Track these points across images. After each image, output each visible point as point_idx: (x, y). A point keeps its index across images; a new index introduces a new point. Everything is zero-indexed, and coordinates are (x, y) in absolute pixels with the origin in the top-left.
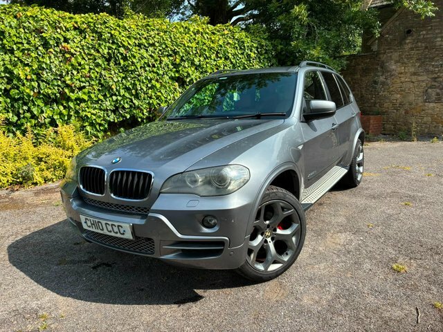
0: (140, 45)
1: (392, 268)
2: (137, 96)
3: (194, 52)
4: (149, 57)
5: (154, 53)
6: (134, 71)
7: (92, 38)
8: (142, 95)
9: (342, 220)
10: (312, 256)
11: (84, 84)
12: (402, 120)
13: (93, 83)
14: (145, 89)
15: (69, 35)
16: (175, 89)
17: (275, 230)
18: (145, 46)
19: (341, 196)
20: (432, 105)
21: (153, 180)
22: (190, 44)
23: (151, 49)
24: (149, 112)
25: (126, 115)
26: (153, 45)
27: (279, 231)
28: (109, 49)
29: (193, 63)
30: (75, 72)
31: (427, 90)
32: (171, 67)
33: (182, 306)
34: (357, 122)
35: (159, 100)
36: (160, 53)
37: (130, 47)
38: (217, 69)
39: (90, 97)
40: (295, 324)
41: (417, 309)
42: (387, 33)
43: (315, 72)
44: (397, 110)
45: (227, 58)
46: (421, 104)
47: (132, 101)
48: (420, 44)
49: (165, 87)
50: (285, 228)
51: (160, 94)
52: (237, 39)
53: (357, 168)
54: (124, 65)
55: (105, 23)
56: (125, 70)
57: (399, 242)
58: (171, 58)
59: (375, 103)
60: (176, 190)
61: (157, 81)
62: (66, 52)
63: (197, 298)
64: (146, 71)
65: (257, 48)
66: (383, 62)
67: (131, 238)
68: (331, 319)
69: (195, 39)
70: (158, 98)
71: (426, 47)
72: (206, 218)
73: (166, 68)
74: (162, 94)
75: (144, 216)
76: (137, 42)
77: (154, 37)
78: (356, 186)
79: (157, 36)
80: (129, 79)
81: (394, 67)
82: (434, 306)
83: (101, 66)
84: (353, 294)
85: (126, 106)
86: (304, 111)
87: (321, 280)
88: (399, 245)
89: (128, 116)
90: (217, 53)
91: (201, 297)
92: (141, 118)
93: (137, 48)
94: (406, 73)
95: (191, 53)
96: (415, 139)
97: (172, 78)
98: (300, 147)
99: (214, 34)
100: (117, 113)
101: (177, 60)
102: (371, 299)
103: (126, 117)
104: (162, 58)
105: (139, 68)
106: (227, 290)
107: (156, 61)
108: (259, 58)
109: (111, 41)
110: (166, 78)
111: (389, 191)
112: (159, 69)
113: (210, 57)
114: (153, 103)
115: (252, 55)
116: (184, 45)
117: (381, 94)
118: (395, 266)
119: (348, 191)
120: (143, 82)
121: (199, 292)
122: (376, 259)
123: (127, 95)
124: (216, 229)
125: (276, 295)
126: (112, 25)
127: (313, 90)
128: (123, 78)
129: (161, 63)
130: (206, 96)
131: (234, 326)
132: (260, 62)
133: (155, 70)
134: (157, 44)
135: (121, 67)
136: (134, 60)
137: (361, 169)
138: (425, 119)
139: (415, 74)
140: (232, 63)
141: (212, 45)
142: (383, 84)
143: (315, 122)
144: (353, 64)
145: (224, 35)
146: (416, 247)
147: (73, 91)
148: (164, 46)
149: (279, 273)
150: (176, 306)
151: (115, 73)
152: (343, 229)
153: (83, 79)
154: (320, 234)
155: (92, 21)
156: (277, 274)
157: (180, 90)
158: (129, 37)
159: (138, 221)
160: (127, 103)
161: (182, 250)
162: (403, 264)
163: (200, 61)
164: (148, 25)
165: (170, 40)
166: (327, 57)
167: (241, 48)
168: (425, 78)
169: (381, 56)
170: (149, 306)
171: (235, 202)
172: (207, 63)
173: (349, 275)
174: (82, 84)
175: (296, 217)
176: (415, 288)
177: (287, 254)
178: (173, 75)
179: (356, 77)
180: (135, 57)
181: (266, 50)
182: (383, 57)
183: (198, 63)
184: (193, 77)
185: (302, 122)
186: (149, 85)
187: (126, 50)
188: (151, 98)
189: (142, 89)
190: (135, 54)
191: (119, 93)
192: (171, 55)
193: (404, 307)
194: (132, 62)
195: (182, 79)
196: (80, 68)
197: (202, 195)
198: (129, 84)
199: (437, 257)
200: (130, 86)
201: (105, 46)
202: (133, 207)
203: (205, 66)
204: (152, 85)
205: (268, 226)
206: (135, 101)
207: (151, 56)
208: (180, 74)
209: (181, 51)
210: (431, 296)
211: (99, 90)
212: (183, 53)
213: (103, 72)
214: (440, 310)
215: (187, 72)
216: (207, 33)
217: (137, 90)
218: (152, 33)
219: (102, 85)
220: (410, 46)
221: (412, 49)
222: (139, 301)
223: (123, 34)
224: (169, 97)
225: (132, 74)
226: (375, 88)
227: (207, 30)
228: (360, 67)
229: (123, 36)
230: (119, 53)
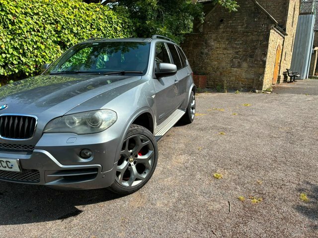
0: (26, 14)
1: (213, 176)
2: (24, 55)
3: (73, 23)
4: (34, 23)
5: (38, 20)
6: (21, 34)
8: (29, 54)
9: (182, 146)
10: (163, 173)
12: (218, 78)
14: (31, 50)
16: (58, 51)
17: (136, 156)
18: (30, 14)
19: (181, 129)
20: (235, 69)
21: (36, 122)
22: (69, 16)
23: (35, 17)
24: (36, 68)
25: (15, 69)
26: (37, 14)
27: (139, 157)
29: (72, 31)
31: (232, 60)
32: (53, 33)
33: (65, 220)
34: (191, 80)
35: (44, 59)
36: (44, 21)
37: (18, 15)
38: (92, 37)
40: (151, 222)
41: (229, 202)
42: (208, 21)
43: (163, 43)
44: (215, 72)
45: (99, 30)
46: (229, 69)
47: (20, 59)
48: (228, 29)
49: (49, 49)
50: (143, 154)
51: (45, 54)
52: (106, 16)
53: (191, 110)
54: (12, 29)
56: (12, 33)
57: (217, 159)
58: (54, 26)
59: (202, 67)
60: (57, 130)
61: (42, 43)
63: (78, 212)
64: (31, 35)
65: (122, 24)
66: (206, 40)
67: (19, 171)
68: (175, 215)
69: (73, 13)
70: (43, 57)
71: (232, 32)
72: (83, 151)
73: (49, 34)
74: (47, 54)
75: (30, 152)
76: (23, 11)
77: (39, 8)
78: (190, 122)
79: (41, 8)
80: (17, 40)
81: (213, 44)
82: (239, 199)
84: (190, 196)
85: (15, 62)
86: (156, 71)
87: (168, 189)
88: (218, 161)
89: (17, 71)
90: (92, 25)
91: (81, 211)
92: (28, 72)
93: (24, 16)
94: (220, 48)
95: (70, 23)
96: (226, 91)
97: (54, 42)
98: (153, 97)
99: (88, 10)
100: (7, 68)
101: (59, 28)
102: (201, 198)
103: (15, 71)
104: (46, 25)
105: (25, 32)
106: (101, 204)
107: (40, 27)
108: (124, 31)
110: (50, 41)
111: (211, 125)
112: (43, 34)
113: (86, 28)
114: (39, 61)
115: (119, 28)
116: (64, 16)
117: (205, 61)
118: (215, 175)
119: (186, 126)
120: (29, 44)
121: (79, 207)
122: (204, 171)
123: (15, 53)
124: (91, 159)
125: (138, 203)
127: (161, 56)
128: (11, 39)
129: (44, 29)
130: (83, 57)
131: (107, 230)
132: (124, 34)
133: (40, 34)
134: (41, 14)
135: (9, 31)
136: (21, 25)
137: (194, 111)
138: (232, 78)
139: (225, 49)
140: (103, 33)
141: (87, 18)
142: (207, 54)
143: (163, 79)
144: (188, 40)
145: (97, 12)
146: (227, 161)
148: (47, 16)
149: (139, 187)
150: (60, 221)
151: (4, 35)
152: (183, 152)
154: (168, 156)
156: (138, 188)
157: (62, 52)
158: (16, 7)
159: (24, 156)
160: (15, 59)
161: (64, 177)
162: (220, 173)
163: (77, 30)
165: (52, 11)
166: (171, 34)
167: (109, 23)
168: (231, 52)
169: (205, 35)
170: (36, 224)
171: (105, 137)
172: (83, 32)
173: (187, 184)
175: (151, 146)
176: (227, 188)
177: (145, 173)
178: (55, 39)
179: (190, 49)
180: (21, 23)
181: (128, 25)
182: (206, 37)
183: (76, 32)
184: (72, 42)
185: (154, 78)
186: (35, 46)
187: (13, 17)
188: (37, 56)
189: (28, 49)
190: (22, 21)
191: (8, 51)
192: (53, 24)
193: (221, 201)
194: (19, 27)
195: (63, 43)
197: (79, 133)
198: (16, 44)
199: (240, 167)
200: (18, 46)
202: (20, 145)
203: (82, 34)
204: (38, 46)
205: (132, 154)
206: (22, 59)
207: (35, 22)
208: (62, 39)
209: (62, 21)
210: (237, 193)
212: (63, 22)
214: (242, 201)
215: (67, 38)
216: (83, 9)
217: (24, 50)
218: (36, 4)
220: (222, 30)
221: (223, 32)
222: (28, 220)
224: (53, 57)
225: (19, 36)
226: (201, 57)
227: (83, 7)
228: (192, 42)
229: (11, 5)
230: (7, 18)
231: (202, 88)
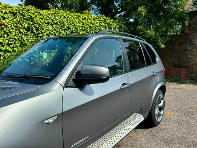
0: (48, 23)
3: (81, 29)
5: (56, 28)
6: (42, 37)
7: (20, 18)
11: (11, 42)
13: (16, 42)
15: (6, 16)
18: (51, 24)
22: (78, 24)
23: (55, 25)
26: (56, 24)
28: (28, 24)
30: (6, 36)
34: (158, 78)
36: (60, 28)
37: (41, 24)
39: (13, 49)
42: (194, 24)
52: (107, 23)
54: (37, 33)
55: (28, 10)
56: (37, 36)
58: (66, 31)
59: (185, 62)
62: (2, 25)
65: (119, 28)
66: (191, 40)
69: (82, 22)
76: (46, 21)
77: (58, 19)
79: (59, 19)
83: (22, 33)
90: (95, 30)
95: (78, 29)
99: (94, 20)
101: (69, 32)
104: (61, 31)
105: (45, 35)
107: (57, 32)
109: (30, 20)
116: (75, 25)
117: (189, 57)
126: (33, 12)
129: (60, 33)
134: (59, 23)
135: (35, 35)
136: (43, 31)
141: (92, 25)
142: (190, 51)
144: (174, 40)
145: (100, 21)
147: (3, 46)
148: (62, 25)
151: (31, 37)
153: (11, 40)
155: (21, 9)
158: (42, 19)
163: (83, 33)
164: (55, 13)
165: (66, 21)
167: (109, 28)
169: (189, 36)
174: (10, 42)
179: (175, 47)
180: (43, 29)
181: (124, 30)
182: (191, 37)
187: (38, 25)
190: (44, 28)
194: (41, 32)
196: (9, 33)
201: (26, 22)
207: (54, 29)
209: (72, 27)
211: (20, 46)
212: (73, 29)
213: (23, 36)
216: (90, 19)
218: (57, 17)
219: (22, 44)
223: (38, 17)
225: (40, 38)
226: (186, 53)
227: (90, 18)
228: (178, 41)
229: (38, 18)
230: (34, 26)
231: (184, 80)
